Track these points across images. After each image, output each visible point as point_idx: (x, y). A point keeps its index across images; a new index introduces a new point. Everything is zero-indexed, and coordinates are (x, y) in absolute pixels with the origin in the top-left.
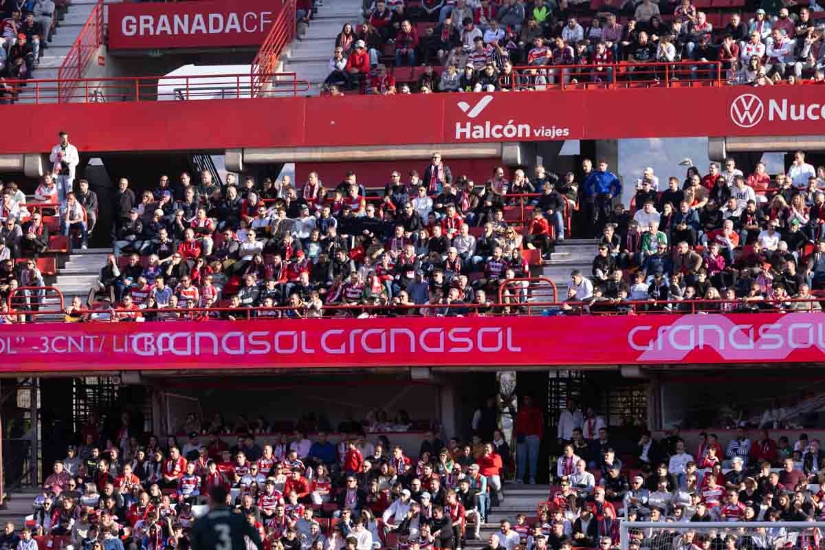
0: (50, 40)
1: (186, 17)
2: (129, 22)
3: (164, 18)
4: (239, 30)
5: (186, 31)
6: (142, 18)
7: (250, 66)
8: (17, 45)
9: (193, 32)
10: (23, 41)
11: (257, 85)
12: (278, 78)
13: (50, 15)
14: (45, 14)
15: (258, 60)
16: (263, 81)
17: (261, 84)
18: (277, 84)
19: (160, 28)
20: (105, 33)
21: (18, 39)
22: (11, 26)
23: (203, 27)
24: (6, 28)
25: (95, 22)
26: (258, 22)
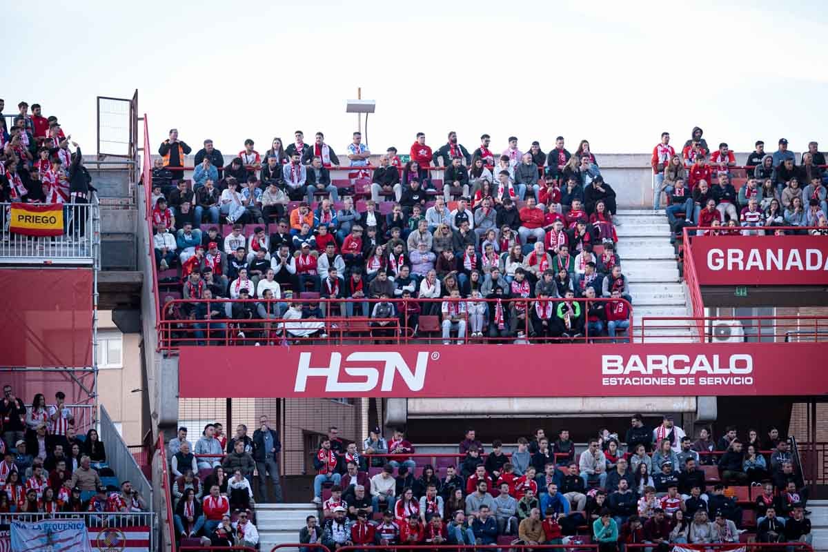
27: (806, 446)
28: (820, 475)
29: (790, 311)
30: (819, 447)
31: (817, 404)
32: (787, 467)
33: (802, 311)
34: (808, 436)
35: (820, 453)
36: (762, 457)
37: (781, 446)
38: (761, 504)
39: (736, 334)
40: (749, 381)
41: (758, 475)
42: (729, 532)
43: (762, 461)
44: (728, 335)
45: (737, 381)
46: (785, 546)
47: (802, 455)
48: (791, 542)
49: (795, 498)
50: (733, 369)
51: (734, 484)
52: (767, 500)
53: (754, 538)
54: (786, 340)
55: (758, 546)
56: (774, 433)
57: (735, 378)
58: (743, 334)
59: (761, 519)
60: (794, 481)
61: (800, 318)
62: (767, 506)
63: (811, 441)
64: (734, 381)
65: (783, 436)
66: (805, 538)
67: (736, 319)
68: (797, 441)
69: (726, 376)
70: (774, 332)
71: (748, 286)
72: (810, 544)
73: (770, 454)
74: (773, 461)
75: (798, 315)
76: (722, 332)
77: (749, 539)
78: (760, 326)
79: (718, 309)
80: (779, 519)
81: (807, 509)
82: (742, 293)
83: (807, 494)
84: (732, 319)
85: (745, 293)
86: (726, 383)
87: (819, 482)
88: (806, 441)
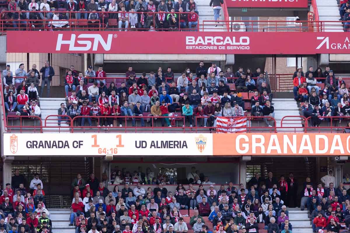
27: (272, 76)
28: (278, 88)
29: (265, 19)
30: (278, 76)
31: (277, 58)
32: (264, 85)
33: (270, 19)
34: (273, 72)
35: (278, 79)
36: (253, 80)
37: (261, 75)
38: (253, 100)
39: (242, 28)
40: (248, 48)
41: (251, 88)
42: (240, 111)
43: (253, 82)
44: (239, 29)
45: (243, 48)
46: (263, 118)
47: (270, 79)
48: (266, 116)
49: (267, 97)
50: (241, 43)
51: (242, 91)
52: (255, 98)
53: (250, 114)
54: (264, 31)
55: (252, 118)
56: (259, 70)
57: (242, 47)
58: (245, 28)
59: (253, 106)
60: (267, 91)
61: (269, 21)
62: (256, 101)
63: (274, 73)
64: (241, 48)
65: (263, 72)
66: (271, 115)
67: (242, 22)
68: (268, 73)
69: (238, 46)
70: (259, 27)
71: (247, 8)
72: (274, 117)
73: (257, 79)
74: (258, 82)
75: (269, 20)
76: (237, 27)
77: (248, 114)
78: (253, 25)
79: (235, 17)
80: (260, 106)
81: (272, 102)
82: (245, 10)
83: (272, 96)
84: (241, 22)
85: (246, 11)
86: (238, 49)
87: (278, 91)
88: (272, 73)
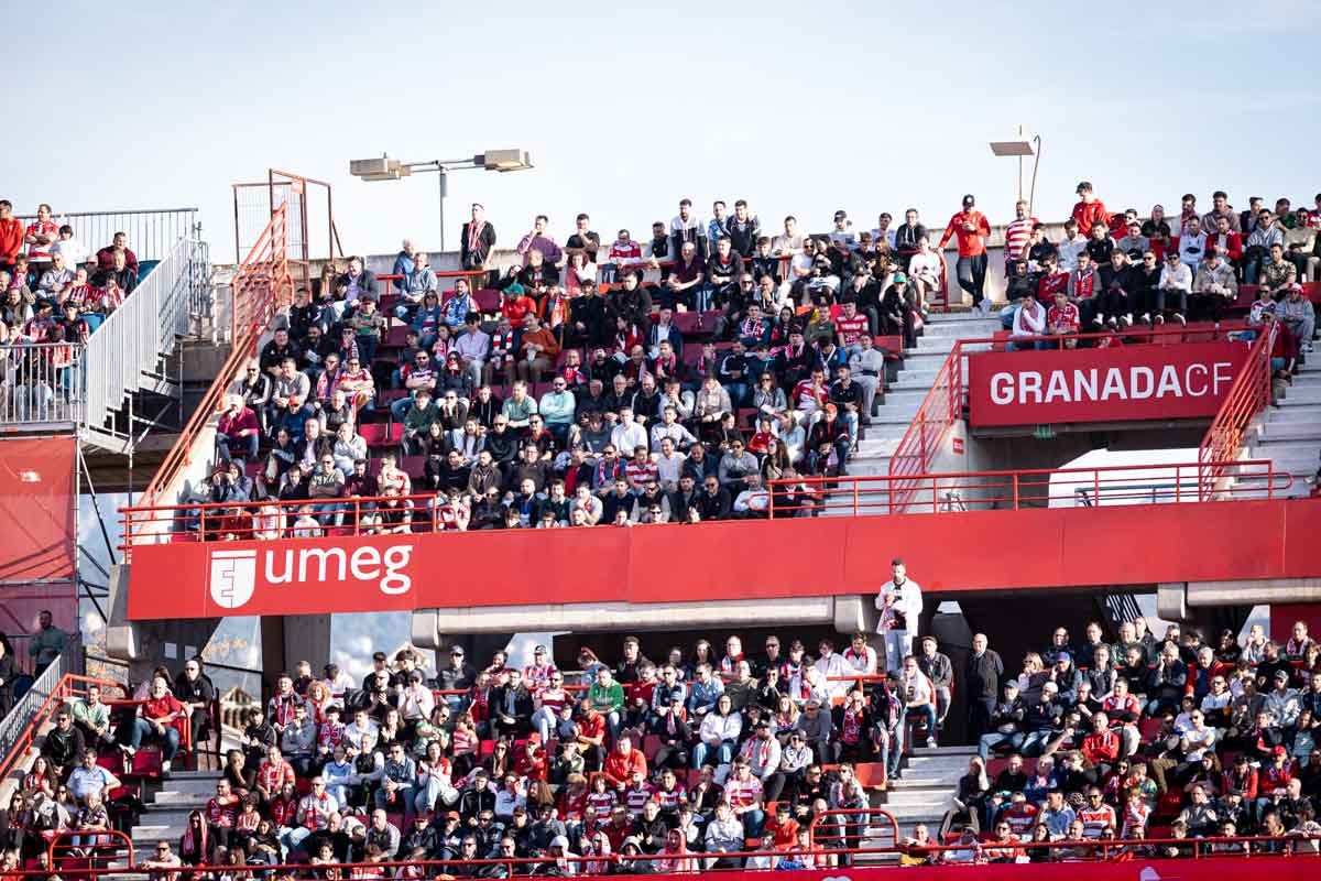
0: (875, 414)
1: (1094, 373)
2: (1002, 383)
3: (1058, 375)
4: (1179, 393)
5: (1094, 397)
6: (1023, 376)
7: (1197, 450)
8: (823, 422)
9: (1105, 397)
10: (832, 416)
11: (1208, 480)
12: (1243, 469)
13: (875, 374)
14: (867, 372)
15: (1211, 439)
16: (1219, 475)
17: (1215, 480)
18: (1241, 478)
19: (1052, 392)
20: (963, 400)
21: (825, 411)
22: (812, 393)
23: (1120, 389)
24: (803, 396)
25: (947, 384)
26: (1209, 379)
